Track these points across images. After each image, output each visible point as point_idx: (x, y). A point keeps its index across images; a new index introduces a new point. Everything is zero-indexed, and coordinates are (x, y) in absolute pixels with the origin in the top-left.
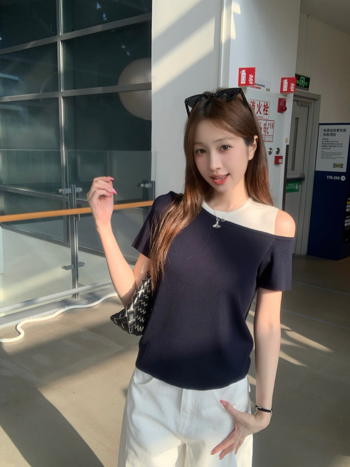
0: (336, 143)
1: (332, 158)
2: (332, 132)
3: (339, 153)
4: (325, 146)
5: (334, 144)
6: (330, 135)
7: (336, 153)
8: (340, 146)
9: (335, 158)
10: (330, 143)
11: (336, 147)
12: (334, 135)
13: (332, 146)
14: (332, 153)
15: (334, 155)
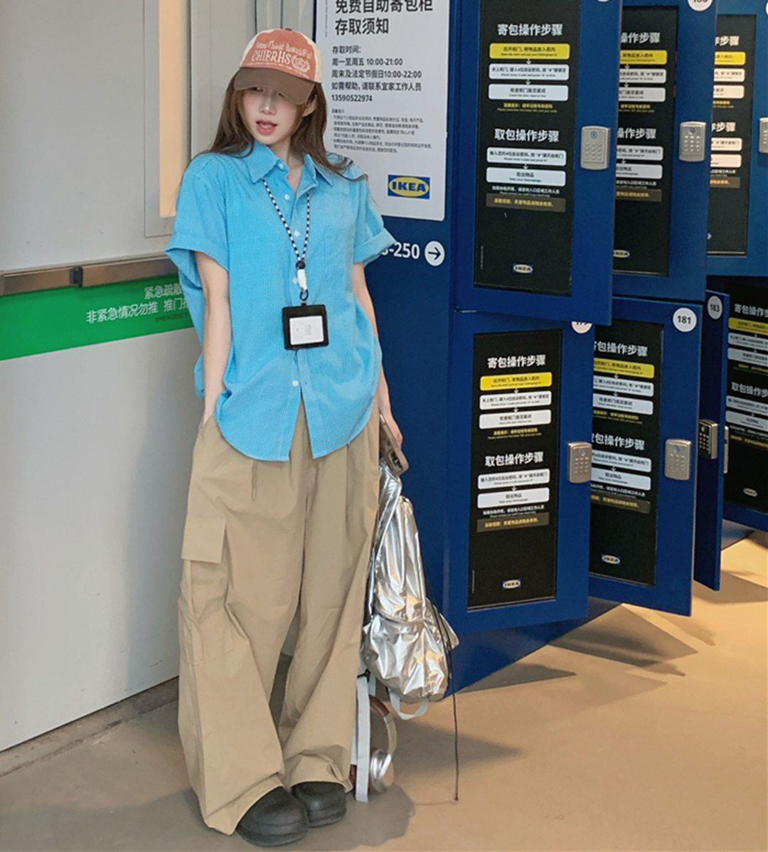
0: (392, 68)
1: (381, 147)
2: (372, 11)
3: (409, 123)
4: (348, 86)
5: (382, 74)
6: (364, 26)
7: (394, 119)
8: (411, 86)
9: (393, 147)
10: (366, 67)
11: (395, 87)
12: (379, 29)
13: (375, 85)
14: (378, 119)
15: (386, 129)
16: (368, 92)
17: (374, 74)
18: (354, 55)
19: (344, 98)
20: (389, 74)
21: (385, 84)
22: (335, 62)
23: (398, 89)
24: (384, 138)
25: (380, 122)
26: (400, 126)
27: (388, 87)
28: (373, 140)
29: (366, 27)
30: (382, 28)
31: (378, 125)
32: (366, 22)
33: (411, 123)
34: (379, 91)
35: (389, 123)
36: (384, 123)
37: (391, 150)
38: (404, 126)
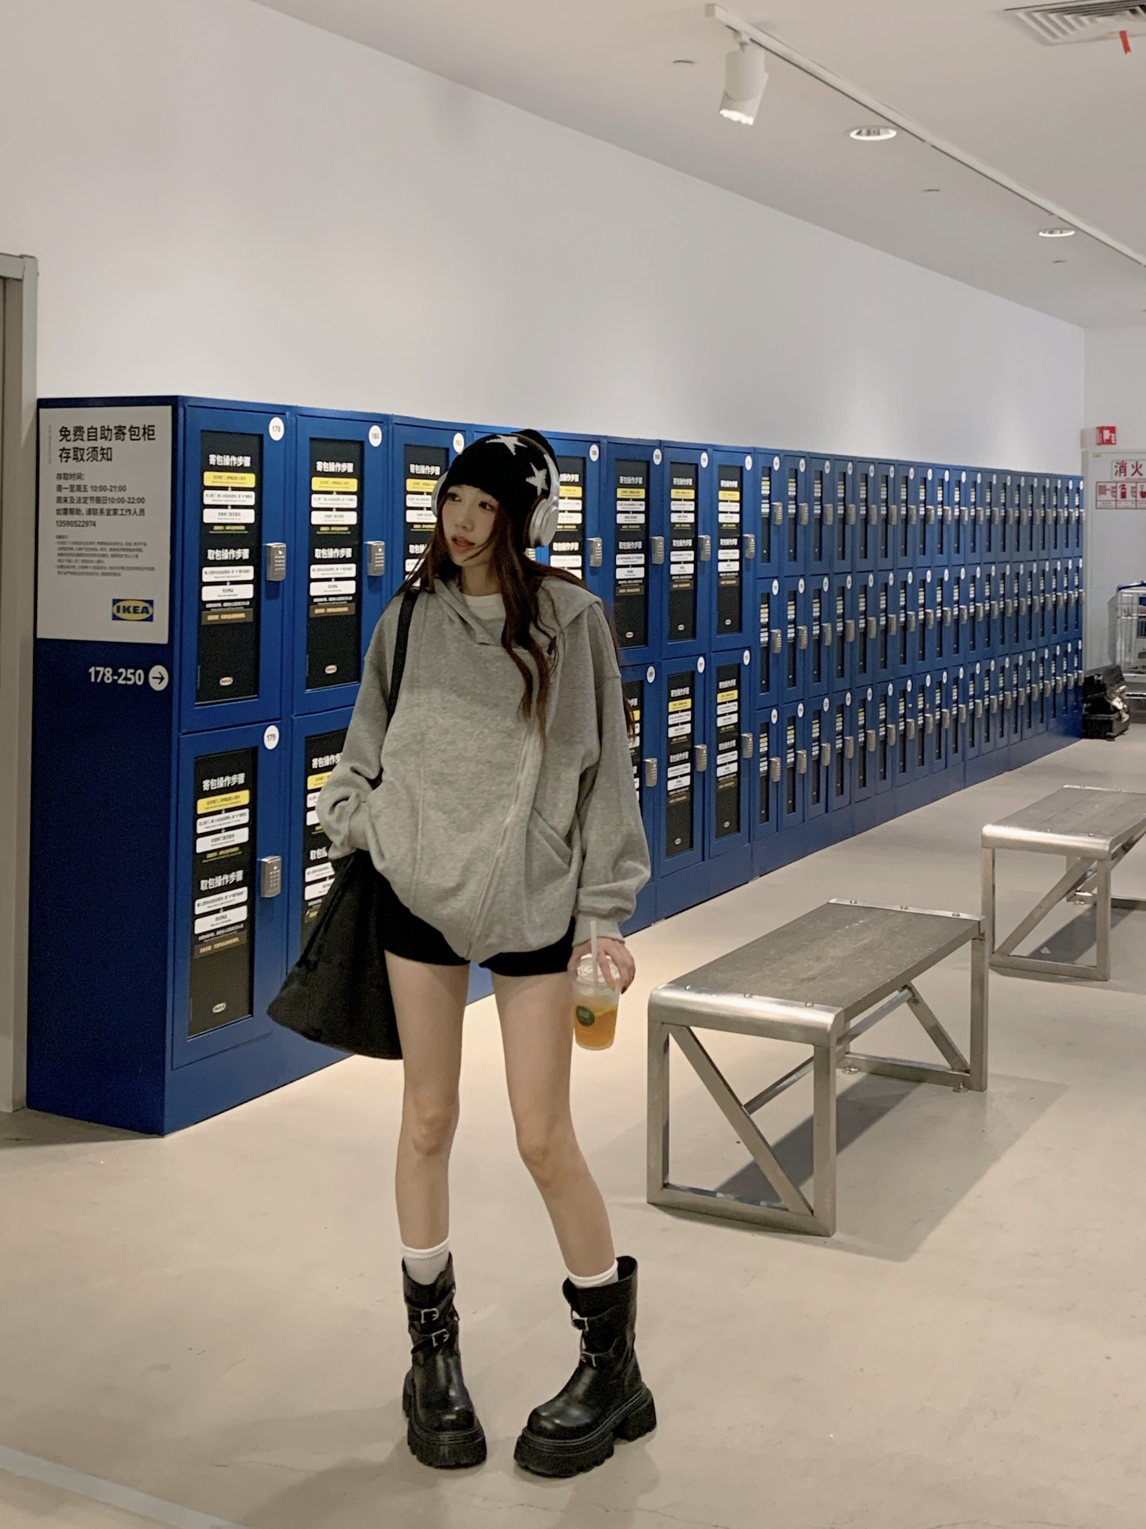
0: (116, 495)
1: (105, 571)
2: (96, 440)
3: (132, 547)
4: (72, 511)
5: (104, 500)
6: (88, 454)
7: (118, 543)
8: (135, 512)
9: (117, 571)
10: (90, 493)
11: (119, 512)
12: (103, 457)
13: (99, 511)
14: (102, 543)
15: (110, 553)
16: (92, 518)
17: (98, 500)
18: (77, 482)
19: (69, 523)
20: (112, 500)
21: (108, 510)
22: (59, 488)
23: (122, 515)
24: (108, 562)
25: (103, 546)
26: (124, 550)
27: (112, 512)
28: (97, 565)
29: (90, 455)
30: (105, 456)
31: (102, 549)
32: (90, 450)
33: (135, 547)
34: (103, 516)
35: (113, 547)
36: (108, 547)
37: (115, 574)
38: (128, 550)
